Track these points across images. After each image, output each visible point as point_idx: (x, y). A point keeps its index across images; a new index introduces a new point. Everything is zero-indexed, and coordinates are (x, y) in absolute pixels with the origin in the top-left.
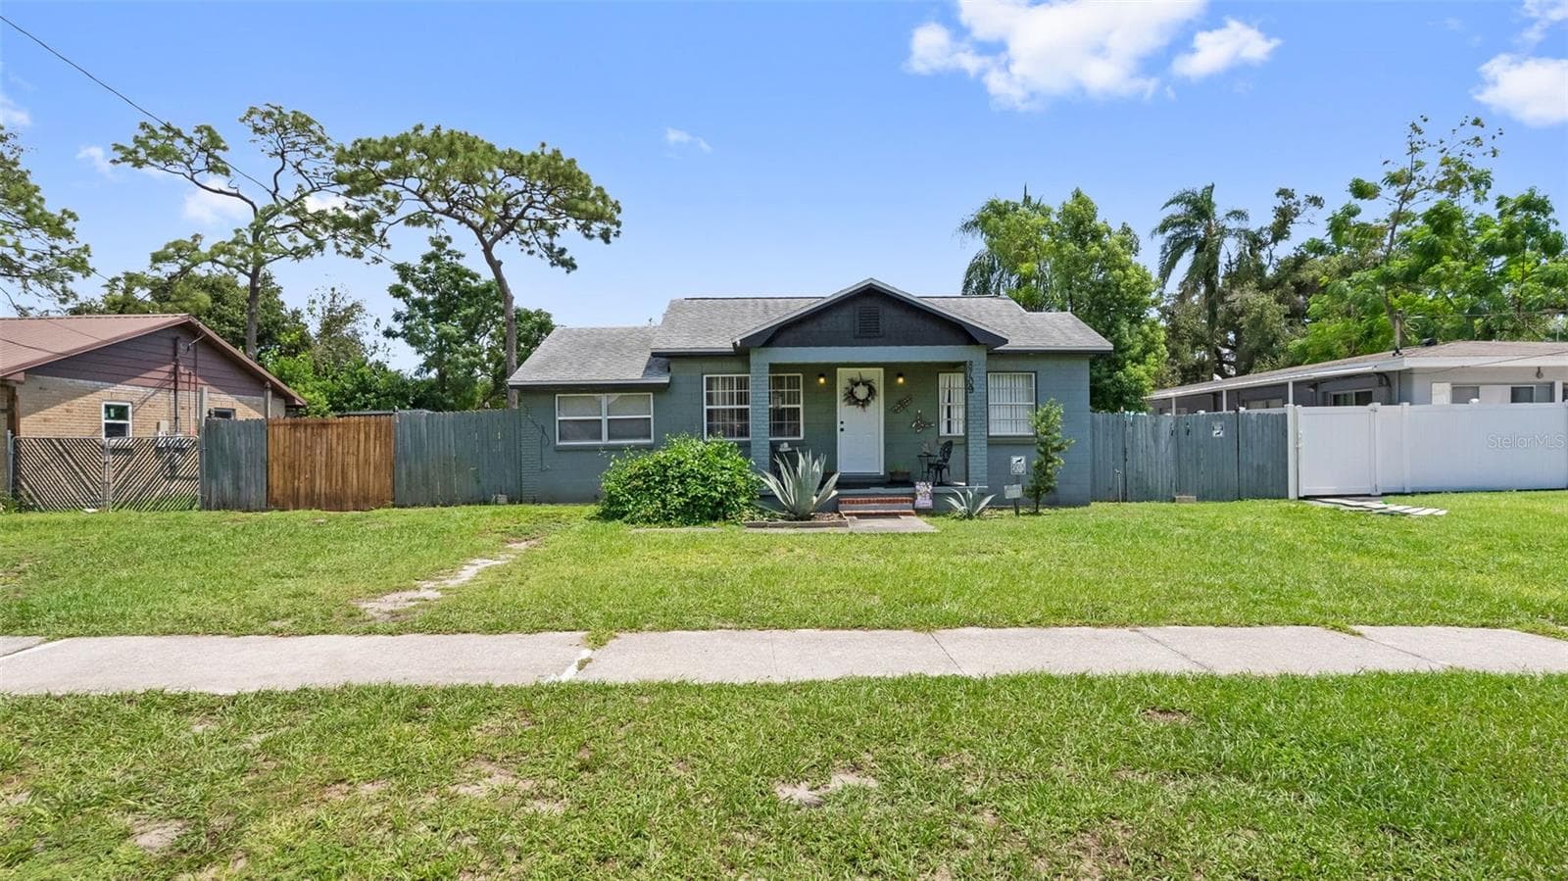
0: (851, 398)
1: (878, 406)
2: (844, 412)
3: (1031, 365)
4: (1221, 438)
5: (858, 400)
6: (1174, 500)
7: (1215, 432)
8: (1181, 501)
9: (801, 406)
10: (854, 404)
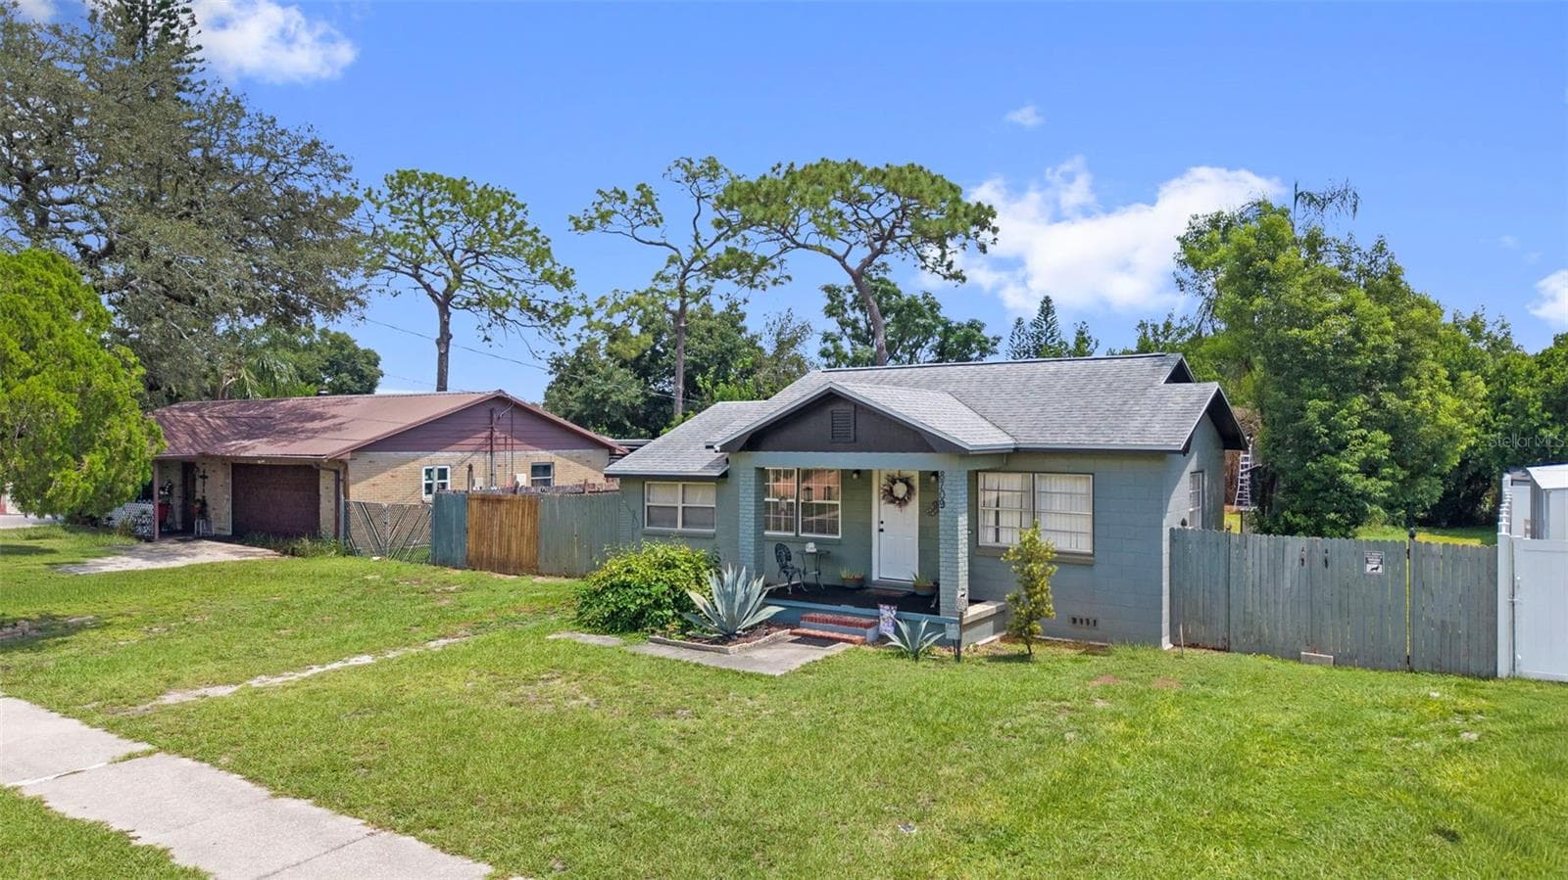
0: (890, 496)
1: (914, 506)
2: (882, 511)
3: (1088, 464)
4: (1379, 575)
5: (897, 498)
6: (1298, 659)
7: (1369, 567)
8: (1309, 661)
9: (839, 502)
10: (893, 502)
